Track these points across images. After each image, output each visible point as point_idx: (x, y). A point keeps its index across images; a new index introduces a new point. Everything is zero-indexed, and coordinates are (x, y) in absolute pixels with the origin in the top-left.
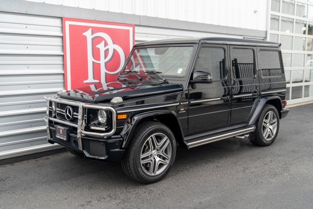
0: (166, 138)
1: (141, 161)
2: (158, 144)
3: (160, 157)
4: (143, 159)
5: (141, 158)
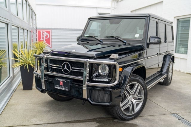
0: (137, 84)
1: (122, 109)
2: (132, 91)
3: (135, 99)
4: (123, 107)
5: (121, 106)
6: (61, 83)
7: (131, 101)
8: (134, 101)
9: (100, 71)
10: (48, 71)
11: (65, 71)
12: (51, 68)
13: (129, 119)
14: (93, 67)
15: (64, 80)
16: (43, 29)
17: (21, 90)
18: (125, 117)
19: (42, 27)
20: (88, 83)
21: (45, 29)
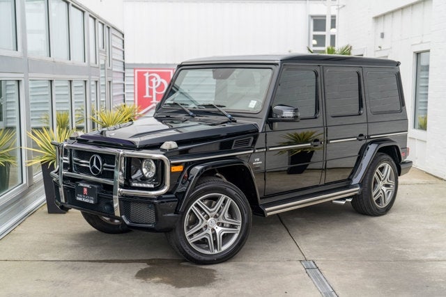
6: (85, 190)
7: (213, 230)
8: (218, 229)
9: (145, 170)
10: (71, 171)
11: (94, 169)
12: (77, 166)
13: (207, 261)
14: (132, 165)
15: (88, 186)
16: (150, 66)
17: (45, 213)
18: (195, 256)
19: (148, 62)
20: (121, 190)
21: (158, 66)
